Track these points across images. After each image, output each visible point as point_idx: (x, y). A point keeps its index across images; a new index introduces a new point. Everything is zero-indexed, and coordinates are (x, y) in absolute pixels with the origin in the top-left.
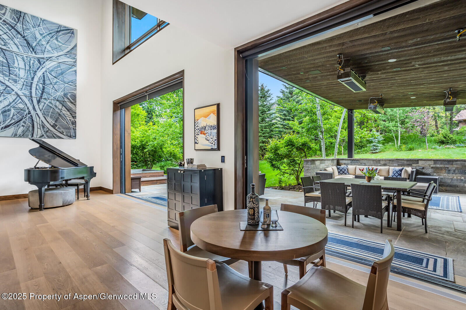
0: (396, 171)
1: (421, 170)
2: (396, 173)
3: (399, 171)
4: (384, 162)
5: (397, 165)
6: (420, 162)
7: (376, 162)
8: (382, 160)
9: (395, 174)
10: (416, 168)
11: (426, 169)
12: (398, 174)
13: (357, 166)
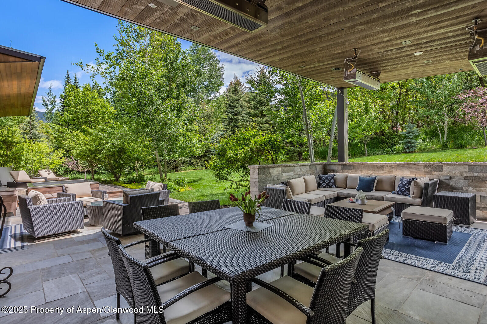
1: (447, 181)
2: (402, 187)
5: (408, 172)
6: (445, 168)
8: (387, 166)
10: (439, 178)
11: (455, 180)
12: (406, 188)
13: (349, 175)
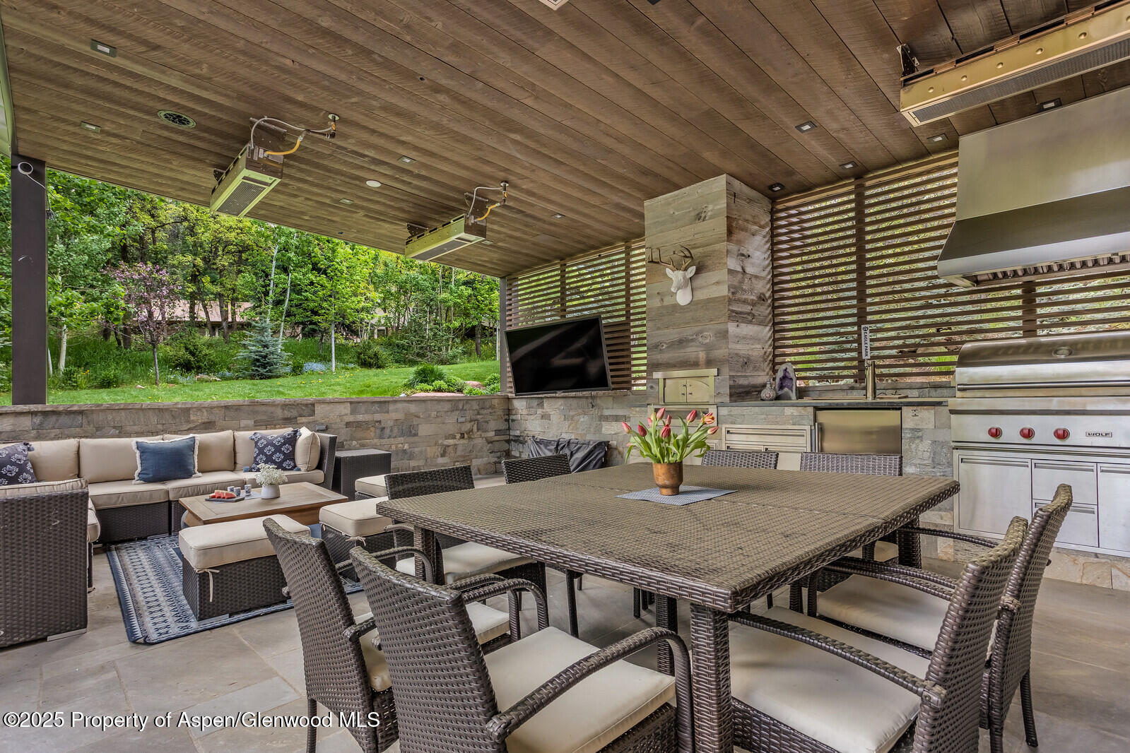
0: (273, 445)
2: (273, 453)
3: (284, 444)
4: (205, 414)
5: (251, 423)
6: (318, 409)
7: (174, 417)
8: (200, 409)
9: (272, 455)
12: (284, 454)
13: (83, 440)
